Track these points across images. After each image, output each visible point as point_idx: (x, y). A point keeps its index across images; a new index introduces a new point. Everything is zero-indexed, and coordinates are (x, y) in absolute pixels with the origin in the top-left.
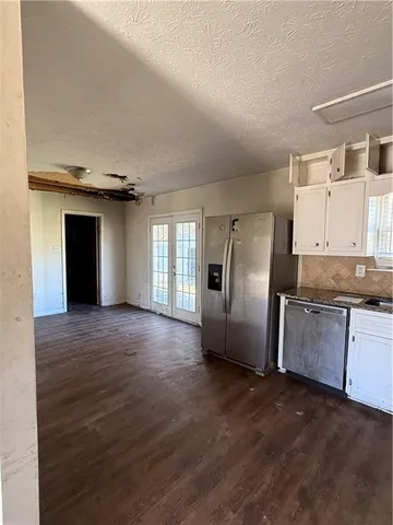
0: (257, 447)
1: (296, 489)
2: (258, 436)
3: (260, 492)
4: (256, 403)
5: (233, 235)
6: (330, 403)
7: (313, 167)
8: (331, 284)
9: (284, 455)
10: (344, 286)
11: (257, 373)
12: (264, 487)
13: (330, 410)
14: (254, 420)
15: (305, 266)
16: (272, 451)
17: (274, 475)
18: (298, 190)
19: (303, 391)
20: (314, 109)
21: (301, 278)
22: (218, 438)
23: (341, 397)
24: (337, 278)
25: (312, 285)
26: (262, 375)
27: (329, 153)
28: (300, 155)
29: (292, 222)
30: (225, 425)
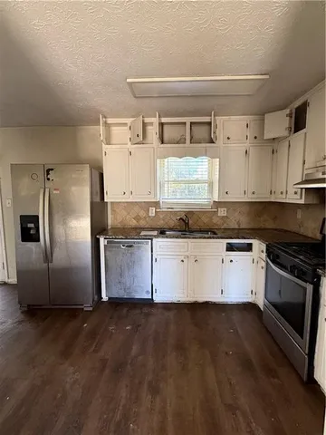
0: (107, 371)
1: (145, 386)
2: (104, 362)
3: (121, 408)
4: (93, 335)
5: (48, 184)
6: (145, 310)
7: (115, 130)
8: (134, 223)
9: (129, 366)
10: (142, 223)
11: (85, 309)
12: (123, 401)
13: (148, 315)
14: (96, 351)
15: (113, 210)
16: (118, 369)
17: (127, 386)
18: (105, 147)
19: (125, 310)
20: (128, 80)
21: (111, 221)
22: (68, 386)
23: (149, 303)
24: (137, 218)
25: (119, 226)
26: (91, 309)
27: (129, 121)
28: (105, 117)
29: (102, 174)
30: (71, 370)
